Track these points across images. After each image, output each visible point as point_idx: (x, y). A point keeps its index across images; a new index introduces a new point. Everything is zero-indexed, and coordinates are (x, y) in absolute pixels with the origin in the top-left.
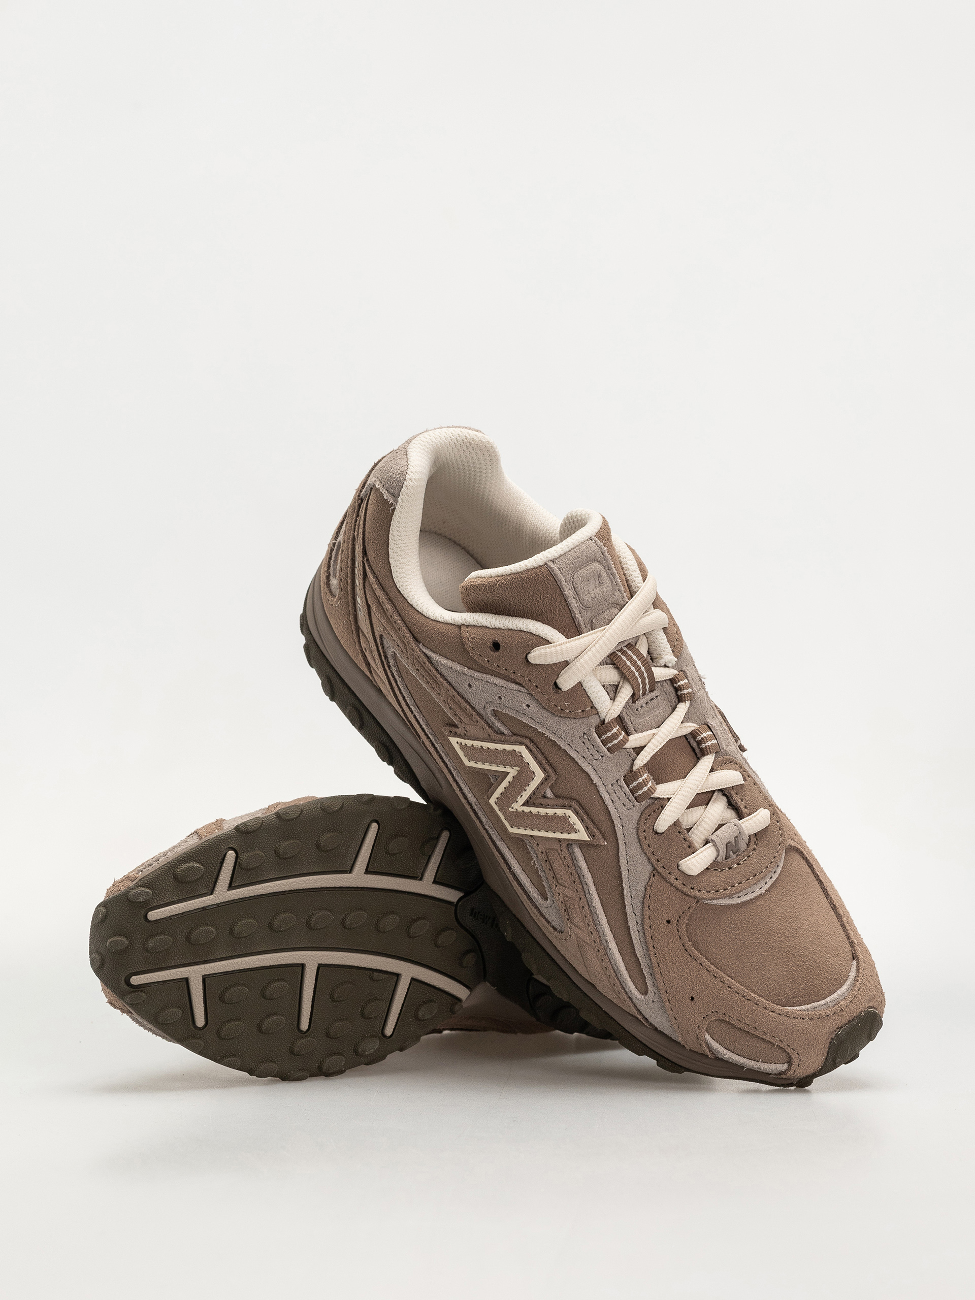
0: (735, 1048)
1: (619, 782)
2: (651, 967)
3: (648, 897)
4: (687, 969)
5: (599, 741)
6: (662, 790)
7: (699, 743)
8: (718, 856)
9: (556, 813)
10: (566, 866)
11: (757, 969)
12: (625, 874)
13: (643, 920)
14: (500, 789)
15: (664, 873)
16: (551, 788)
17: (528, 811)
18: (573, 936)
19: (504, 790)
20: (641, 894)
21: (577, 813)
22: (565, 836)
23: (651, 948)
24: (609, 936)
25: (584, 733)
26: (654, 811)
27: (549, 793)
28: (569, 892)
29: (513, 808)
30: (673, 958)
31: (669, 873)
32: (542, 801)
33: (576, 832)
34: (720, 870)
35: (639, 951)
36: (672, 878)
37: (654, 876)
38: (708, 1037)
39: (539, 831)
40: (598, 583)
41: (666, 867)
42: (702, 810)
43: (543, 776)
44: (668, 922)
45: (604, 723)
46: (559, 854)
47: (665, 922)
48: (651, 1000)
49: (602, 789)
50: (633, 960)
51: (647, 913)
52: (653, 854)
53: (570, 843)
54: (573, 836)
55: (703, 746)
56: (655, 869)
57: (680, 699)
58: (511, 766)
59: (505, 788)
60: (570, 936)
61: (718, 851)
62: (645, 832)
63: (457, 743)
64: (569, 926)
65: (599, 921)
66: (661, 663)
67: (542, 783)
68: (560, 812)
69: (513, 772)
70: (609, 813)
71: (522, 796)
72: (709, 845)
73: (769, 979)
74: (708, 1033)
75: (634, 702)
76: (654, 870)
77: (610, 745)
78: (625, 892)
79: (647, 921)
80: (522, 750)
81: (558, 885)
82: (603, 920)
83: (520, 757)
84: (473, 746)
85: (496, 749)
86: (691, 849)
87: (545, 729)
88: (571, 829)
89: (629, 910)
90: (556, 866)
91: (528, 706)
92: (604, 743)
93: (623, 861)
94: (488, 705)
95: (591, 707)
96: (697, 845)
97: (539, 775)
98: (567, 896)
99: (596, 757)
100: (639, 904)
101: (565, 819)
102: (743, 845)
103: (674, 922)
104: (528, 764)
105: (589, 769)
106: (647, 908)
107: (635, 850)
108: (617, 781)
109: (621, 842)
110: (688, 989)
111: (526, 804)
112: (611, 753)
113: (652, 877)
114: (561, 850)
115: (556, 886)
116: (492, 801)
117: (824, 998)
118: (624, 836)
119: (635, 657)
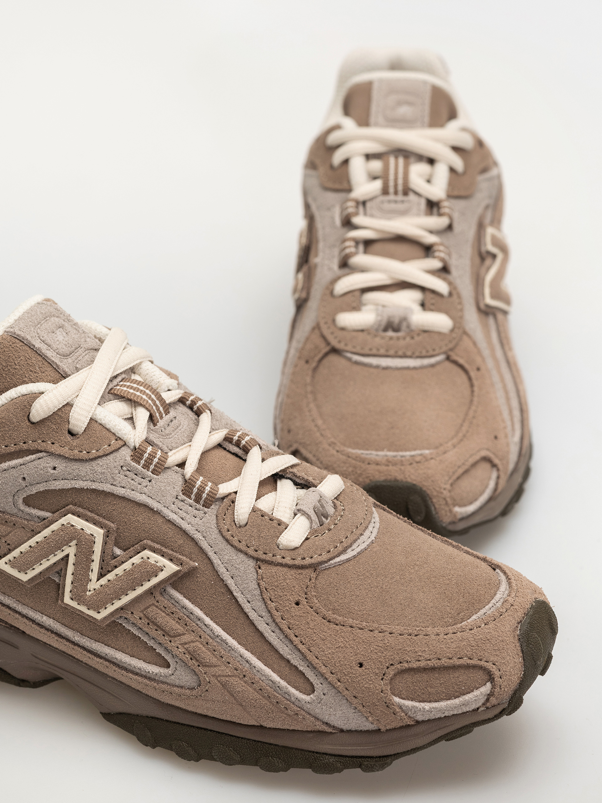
0: (430, 694)
1: (179, 497)
2: (304, 657)
3: (265, 590)
4: (339, 638)
5: (140, 467)
6: (224, 489)
7: (238, 444)
8: (311, 523)
9: (133, 564)
10: (171, 614)
11: (408, 605)
12: (231, 583)
13: (272, 616)
14: (69, 578)
15: (269, 557)
16: (117, 544)
17: (106, 581)
18: (212, 679)
19: (72, 576)
20: (257, 592)
21: (154, 551)
22: (154, 581)
23: (294, 638)
24: (248, 655)
25: (122, 467)
26: (228, 509)
27: (118, 551)
28: (187, 638)
29: (90, 591)
30: (321, 635)
31: (273, 556)
32: (113, 562)
33: (162, 570)
34: (320, 535)
35: (285, 650)
36: (278, 559)
37: (260, 568)
38: (397, 699)
39: (127, 595)
40: (64, 334)
41: (267, 552)
42: (274, 496)
43: (102, 531)
44: (297, 604)
45: (136, 449)
46: (157, 607)
47: (294, 605)
48: (321, 693)
49: (166, 512)
50: (283, 664)
51: (273, 605)
52: (248, 547)
53: (161, 587)
54: (162, 576)
55: (243, 442)
56: (257, 560)
57: (198, 413)
58: (67, 544)
59: (73, 574)
60: (209, 682)
61: (309, 517)
62: (228, 531)
63: (6, 563)
64: (203, 672)
65: (229, 646)
66: (164, 388)
67: (106, 543)
68: (136, 560)
69: (71, 550)
70: (185, 533)
71: (92, 570)
72: (299, 515)
73: (425, 608)
74: (395, 695)
75: (155, 425)
76: (257, 562)
77: (152, 467)
78: (240, 599)
79: (277, 614)
80: (71, 519)
81: (172, 639)
82: (233, 642)
83: (72, 528)
84: (21, 553)
85: (45, 538)
86: (281, 526)
87: (82, 481)
88: (156, 570)
89: (253, 615)
90: (159, 620)
91: (54, 468)
92: (146, 466)
93: (222, 570)
94: (16, 497)
95: (116, 440)
96: (285, 519)
97: (98, 533)
98: (186, 644)
99: (144, 484)
100: (260, 604)
101: (145, 562)
102: (330, 510)
103: (304, 601)
104: (83, 530)
105: (143, 498)
106: (269, 602)
107: (229, 553)
108: (177, 498)
109: (211, 554)
110: (352, 657)
111: (101, 576)
112: (157, 475)
113: (258, 569)
114: (158, 602)
115: (170, 641)
116: (67, 600)
117: (489, 602)
118: (211, 547)
119: (135, 385)
